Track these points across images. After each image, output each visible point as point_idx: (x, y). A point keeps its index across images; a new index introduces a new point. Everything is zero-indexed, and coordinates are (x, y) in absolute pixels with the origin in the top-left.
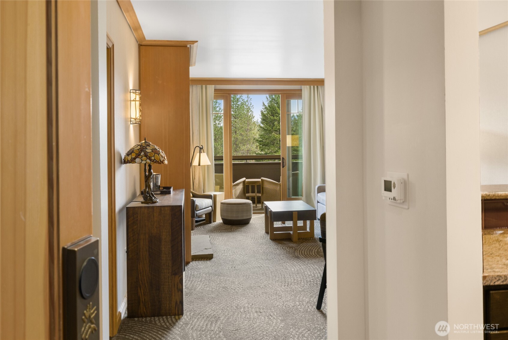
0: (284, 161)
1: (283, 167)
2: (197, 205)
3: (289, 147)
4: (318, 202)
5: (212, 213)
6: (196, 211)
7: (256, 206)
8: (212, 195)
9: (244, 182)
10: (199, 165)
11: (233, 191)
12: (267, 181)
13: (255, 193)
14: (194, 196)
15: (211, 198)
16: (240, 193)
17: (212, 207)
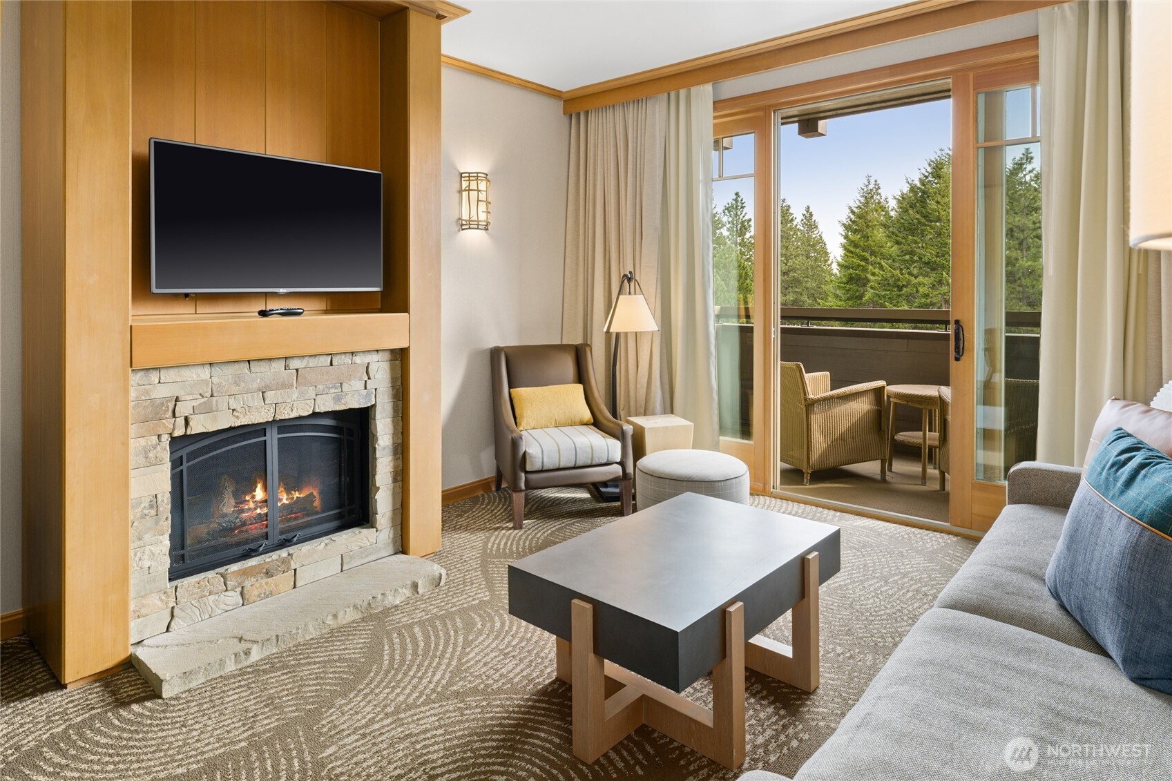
0: (965, 332)
1: (957, 357)
6: (527, 472)
8: (630, 428)
13: (922, 433)
14: (596, 423)
15: (620, 438)
16: (854, 427)
17: (622, 464)
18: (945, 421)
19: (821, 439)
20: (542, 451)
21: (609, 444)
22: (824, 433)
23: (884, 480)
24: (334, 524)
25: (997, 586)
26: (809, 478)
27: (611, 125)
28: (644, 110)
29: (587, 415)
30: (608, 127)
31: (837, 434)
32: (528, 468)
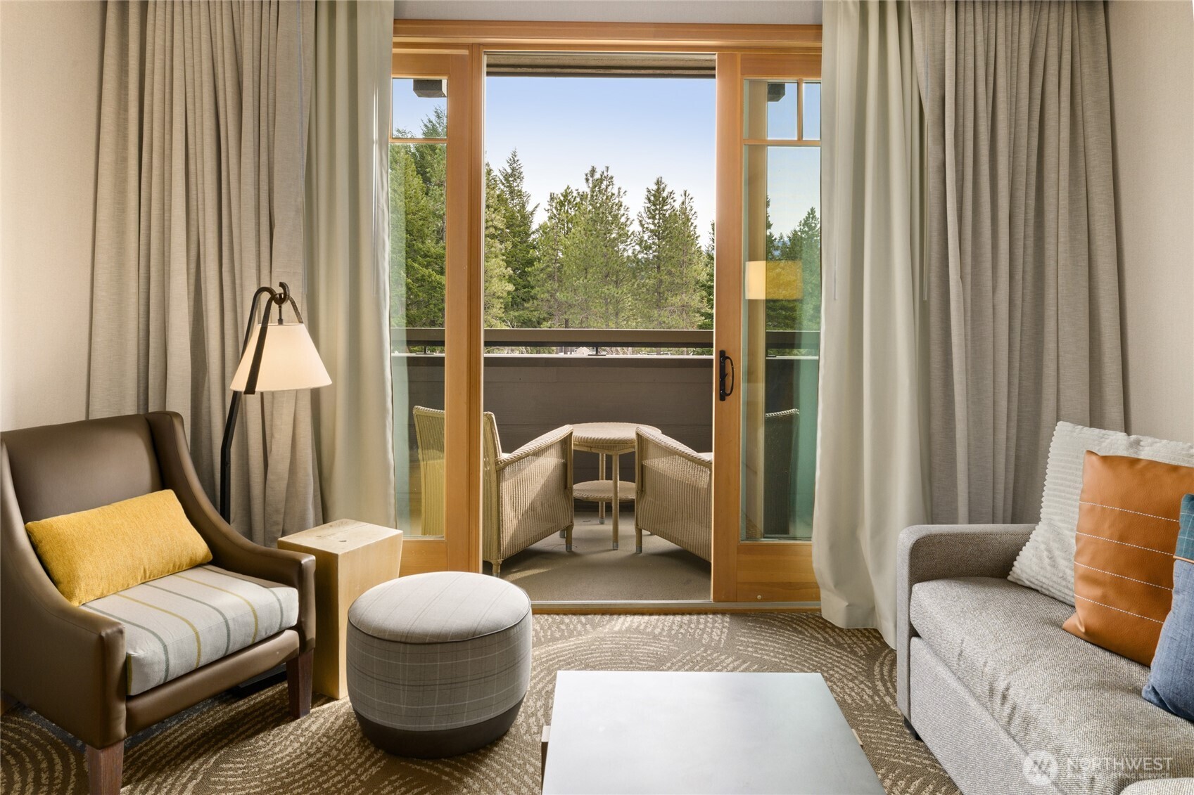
0: (729, 369)
1: (723, 396)
2: (138, 660)
3: (752, 303)
4: (913, 633)
6: (130, 698)
8: (308, 560)
9: (566, 442)
10: (251, 388)
11: (507, 486)
12: (658, 446)
14: (223, 559)
15: (296, 581)
16: (543, 491)
17: (299, 629)
18: (642, 468)
19: (512, 514)
20: (165, 647)
21: (280, 597)
22: (515, 505)
23: (571, 554)
26: (499, 571)
31: (529, 503)
32: (135, 690)
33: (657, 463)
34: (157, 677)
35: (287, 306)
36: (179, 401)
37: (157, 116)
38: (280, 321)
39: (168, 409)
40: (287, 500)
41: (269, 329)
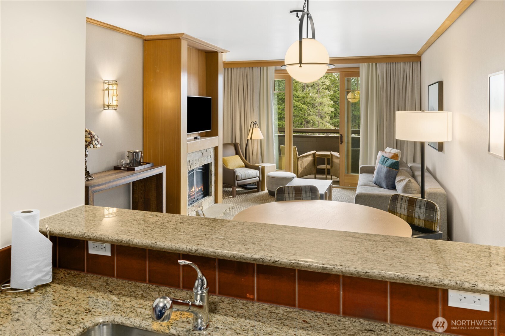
0: (342, 138)
1: (341, 144)
2: (239, 175)
5: (260, 183)
7: (326, 177)
8: (260, 167)
9: (314, 154)
10: (251, 139)
11: (299, 163)
12: (335, 156)
13: (325, 166)
14: (247, 166)
15: (258, 170)
16: (308, 164)
17: (259, 177)
18: (332, 161)
19: (301, 169)
21: (256, 171)
22: (301, 167)
24: (202, 196)
25: (366, 183)
27: (241, 73)
28: (253, 70)
29: (243, 165)
30: (240, 74)
31: (305, 166)
32: (238, 180)
33: (335, 160)
34: (240, 179)
35: (256, 125)
36: (238, 141)
37: (234, 91)
38: (255, 127)
39: (236, 142)
40: (256, 160)
41: (254, 129)
